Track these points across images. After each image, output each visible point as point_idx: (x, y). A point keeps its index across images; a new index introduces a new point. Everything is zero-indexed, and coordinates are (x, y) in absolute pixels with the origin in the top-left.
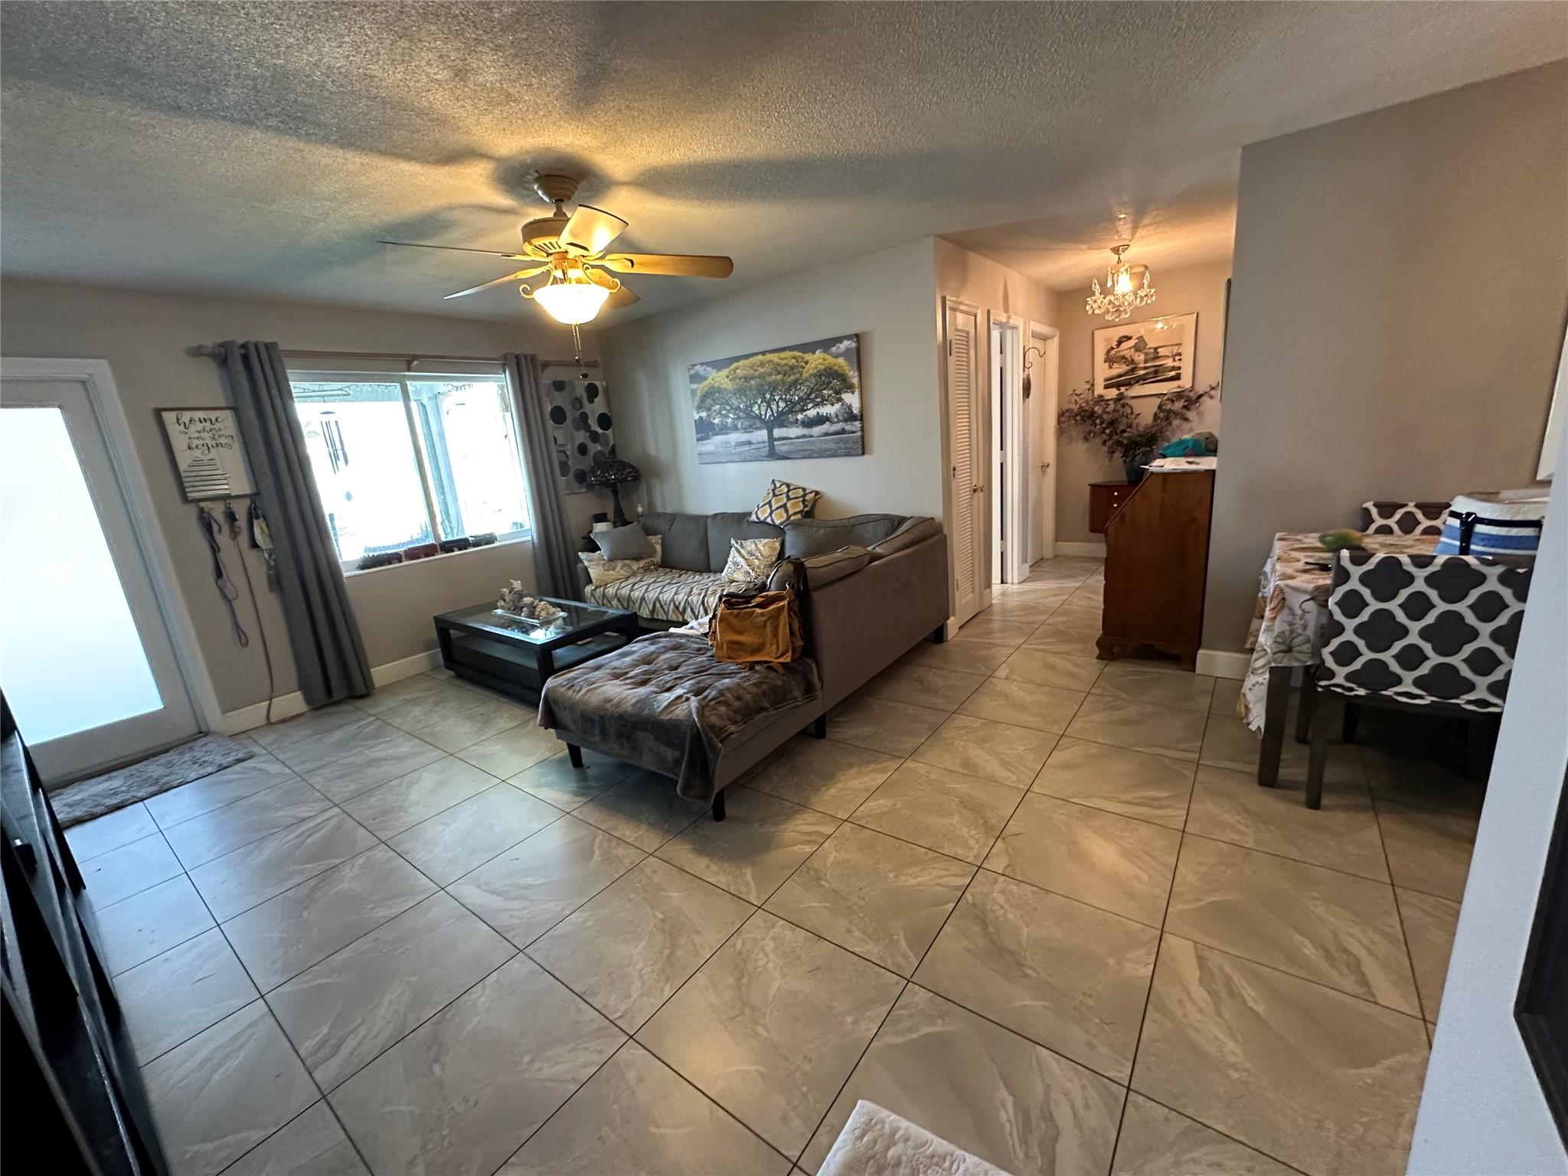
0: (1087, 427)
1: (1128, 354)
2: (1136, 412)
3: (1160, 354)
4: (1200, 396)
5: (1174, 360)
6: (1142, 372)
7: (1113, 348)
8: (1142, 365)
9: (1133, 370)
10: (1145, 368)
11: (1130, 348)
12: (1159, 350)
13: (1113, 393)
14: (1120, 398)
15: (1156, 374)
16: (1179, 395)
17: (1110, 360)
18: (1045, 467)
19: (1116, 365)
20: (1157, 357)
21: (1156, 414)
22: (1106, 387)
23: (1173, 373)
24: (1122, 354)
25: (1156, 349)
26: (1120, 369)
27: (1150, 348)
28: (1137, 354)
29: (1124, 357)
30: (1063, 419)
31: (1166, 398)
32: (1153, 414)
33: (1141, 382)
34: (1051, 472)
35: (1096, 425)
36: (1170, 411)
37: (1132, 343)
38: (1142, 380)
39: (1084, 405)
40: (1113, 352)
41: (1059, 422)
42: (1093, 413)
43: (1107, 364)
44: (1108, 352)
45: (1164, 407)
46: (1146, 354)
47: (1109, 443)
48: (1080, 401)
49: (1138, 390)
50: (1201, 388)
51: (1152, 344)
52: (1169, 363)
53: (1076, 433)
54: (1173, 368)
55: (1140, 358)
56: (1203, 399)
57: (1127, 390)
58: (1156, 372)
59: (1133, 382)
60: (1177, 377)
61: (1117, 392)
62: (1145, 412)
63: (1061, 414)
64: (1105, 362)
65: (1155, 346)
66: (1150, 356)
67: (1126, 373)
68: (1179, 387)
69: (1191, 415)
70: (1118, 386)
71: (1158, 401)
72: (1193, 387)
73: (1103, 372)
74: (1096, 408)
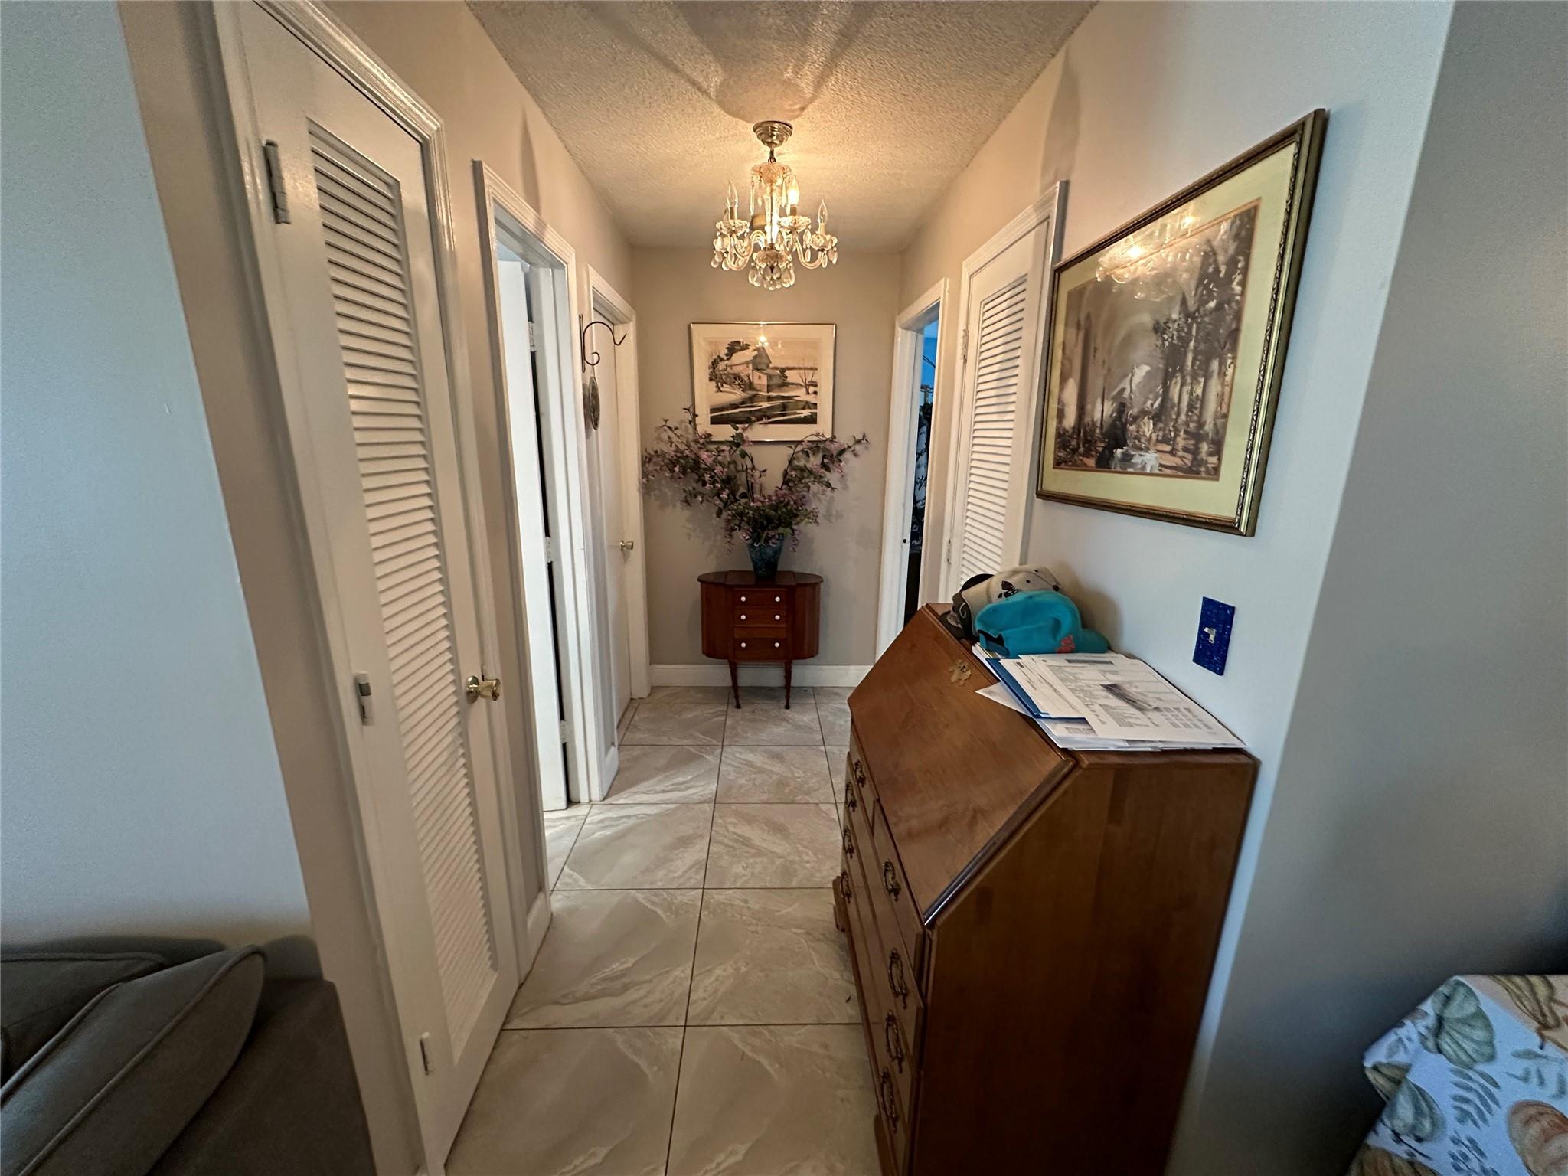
0: (692, 485)
1: (745, 371)
2: (760, 467)
3: (789, 380)
4: (842, 452)
5: (808, 393)
6: (765, 405)
7: (722, 360)
8: (764, 393)
9: (752, 399)
10: (769, 399)
11: (747, 363)
12: (787, 373)
13: (725, 432)
14: (737, 442)
15: (783, 411)
16: (816, 447)
17: (717, 377)
18: (626, 549)
19: (727, 388)
20: (784, 385)
21: (786, 473)
22: (714, 421)
23: (806, 413)
24: (737, 370)
25: (783, 370)
26: (732, 395)
27: (776, 368)
28: (757, 374)
29: (737, 377)
30: (650, 467)
31: (799, 448)
32: (782, 471)
33: (765, 420)
34: (637, 556)
35: (704, 484)
36: (802, 470)
37: (748, 355)
38: (762, 416)
39: (683, 447)
40: (721, 366)
41: (645, 474)
42: (697, 461)
43: (714, 384)
44: (714, 364)
45: (796, 463)
46: (770, 377)
47: (725, 515)
48: (675, 439)
49: (758, 432)
50: (844, 439)
51: (777, 362)
52: (801, 395)
53: (672, 490)
54: (807, 405)
55: (761, 381)
56: (848, 455)
57: (745, 429)
58: (784, 407)
59: (753, 419)
60: (812, 420)
61: (733, 432)
62: (771, 466)
63: (646, 460)
64: (711, 380)
65: (783, 366)
66: (776, 381)
67: (743, 403)
68: (817, 435)
69: (832, 477)
70: (733, 421)
71: (787, 452)
72: (834, 437)
73: (707, 396)
74: (704, 455)
